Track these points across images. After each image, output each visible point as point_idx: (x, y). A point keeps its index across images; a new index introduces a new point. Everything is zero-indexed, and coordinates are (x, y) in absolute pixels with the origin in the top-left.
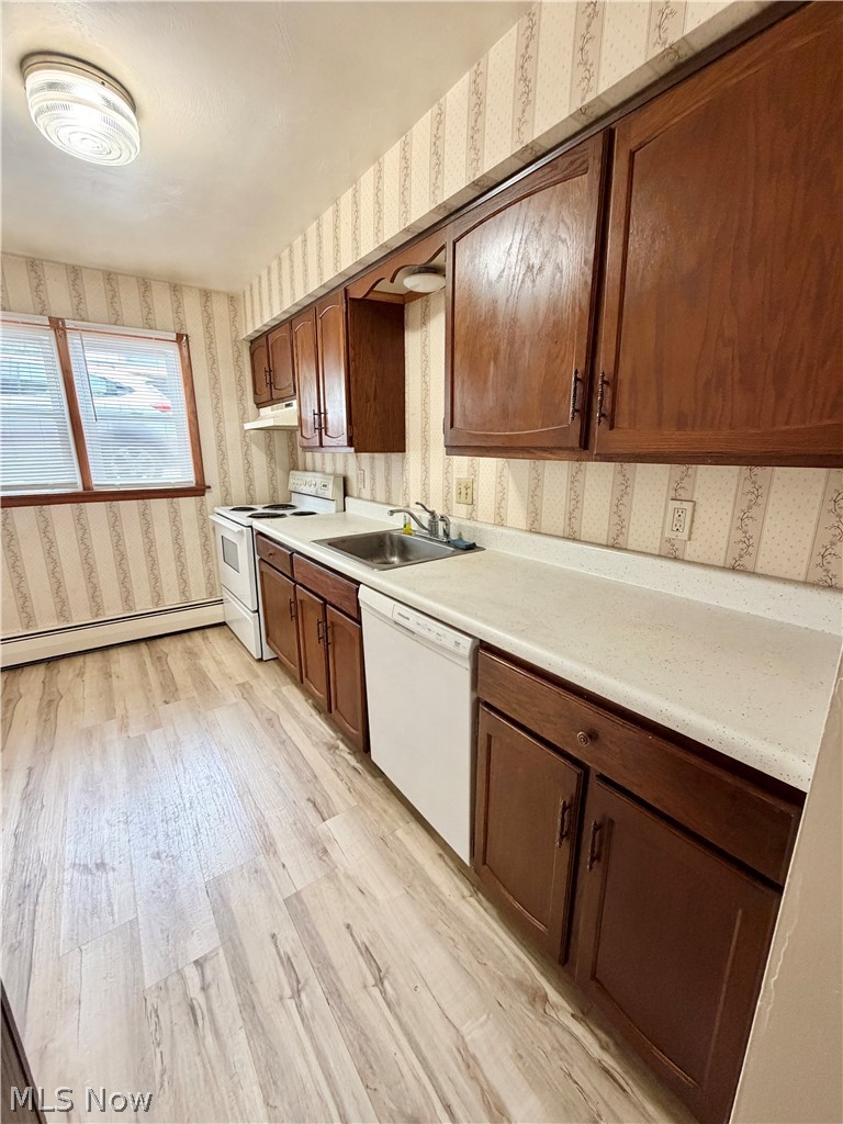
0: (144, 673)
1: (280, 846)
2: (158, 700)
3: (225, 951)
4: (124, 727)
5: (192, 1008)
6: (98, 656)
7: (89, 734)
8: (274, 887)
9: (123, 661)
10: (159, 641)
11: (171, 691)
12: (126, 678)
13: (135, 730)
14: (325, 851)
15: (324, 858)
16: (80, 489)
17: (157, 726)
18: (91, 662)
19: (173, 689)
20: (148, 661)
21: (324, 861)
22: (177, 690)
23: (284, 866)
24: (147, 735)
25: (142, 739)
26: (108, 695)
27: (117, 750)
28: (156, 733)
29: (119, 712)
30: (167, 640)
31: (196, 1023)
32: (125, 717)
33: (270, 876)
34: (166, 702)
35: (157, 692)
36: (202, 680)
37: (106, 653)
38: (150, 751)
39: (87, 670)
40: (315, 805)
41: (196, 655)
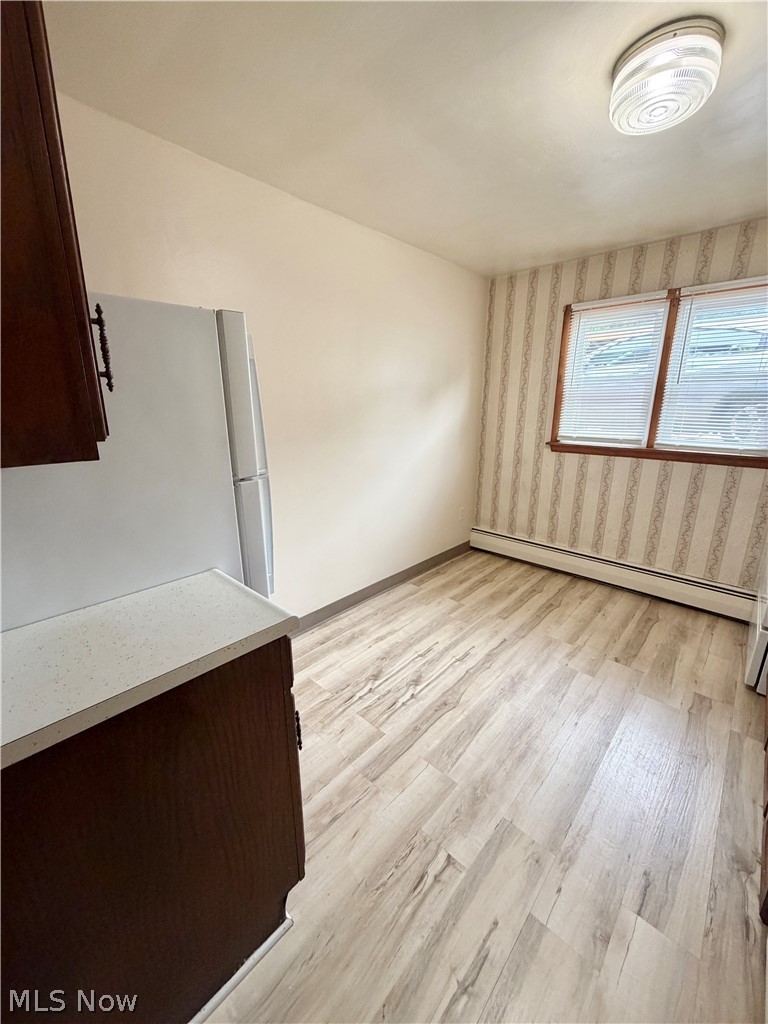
0: (624, 624)
1: (575, 872)
2: (613, 653)
3: (466, 878)
4: (571, 655)
5: (422, 878)
6: (606, 591)
7: (549, 642)
8: (536, 892)
9: (621, 604)
10: (664, 605)
11: (629, 654)
12: (608, 620)
13: (577, 663)
14: (606, 940)
15: (599, 943)
16: (643, 445)
17: (592, 673)
18: (599, 593)
19: (633, 652)
20: (638, 614)
21: (595, 944)
22: (635, 656)
23: (559, 890)
24: (579, 674)
25: (573, 674)
26: (585, 624)
27: (553, 667)
28: (586, 677)
29: (579, 642)
30: (672, 607)
31: (415, 889)
32: (579, 649)
33: (541, 880)
34: (617, 660)
35: (620, 645)
36: (665, 666)
37: (614, 591)
38: (569, 687)
39: (590, 597)
40: (646, 888)
41: (685, 637)
